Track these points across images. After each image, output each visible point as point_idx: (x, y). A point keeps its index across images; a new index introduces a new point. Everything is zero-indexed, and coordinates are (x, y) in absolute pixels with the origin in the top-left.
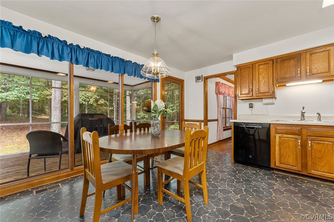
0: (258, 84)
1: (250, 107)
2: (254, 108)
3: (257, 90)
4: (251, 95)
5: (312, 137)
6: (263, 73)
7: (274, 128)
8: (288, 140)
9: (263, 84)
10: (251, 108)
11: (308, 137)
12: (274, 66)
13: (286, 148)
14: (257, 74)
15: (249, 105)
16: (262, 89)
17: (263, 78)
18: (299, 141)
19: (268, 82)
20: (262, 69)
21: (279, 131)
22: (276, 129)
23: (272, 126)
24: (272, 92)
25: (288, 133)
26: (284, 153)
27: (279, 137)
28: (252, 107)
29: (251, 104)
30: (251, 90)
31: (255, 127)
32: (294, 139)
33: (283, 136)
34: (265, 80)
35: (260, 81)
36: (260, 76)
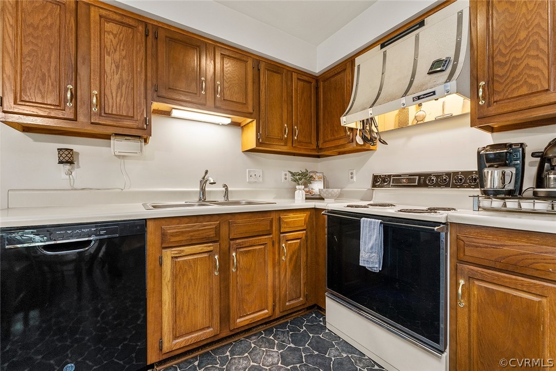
0: (98, 83)
1: (61, 162)
2: (78, 167)
3: (94, 101)
4: (69, 114)
5: (238, 241)
6: (115, 50)
7: (159, 233)
8: (194, 260)
9: (114, 88)
10: (68, 167)
11: (232, 242)
12: (149, 45)
13: (189, 285)
14: (95, 43)
15: (60, 156)
16: (111, 101)
17: (117, 67)
18: (216, 257)
19: (131, 86)
20: (111, 36)
21: (173, 239)
22: (164, 235)
23: (150, 227)
24: (143, 119)
25: (194, 242)
26: (183, 304)
27: (172, 257)
28: (71, 163)
29: (67, 149)
30: (69, 95)
31: (91, 241)
32: (206, 255)
33: (183, 251)
34: (121, 75)
35: (105, 71)
36: (107, 57)
